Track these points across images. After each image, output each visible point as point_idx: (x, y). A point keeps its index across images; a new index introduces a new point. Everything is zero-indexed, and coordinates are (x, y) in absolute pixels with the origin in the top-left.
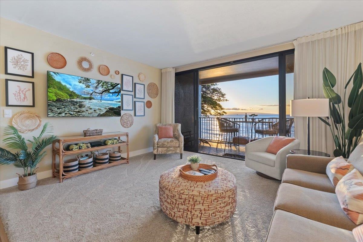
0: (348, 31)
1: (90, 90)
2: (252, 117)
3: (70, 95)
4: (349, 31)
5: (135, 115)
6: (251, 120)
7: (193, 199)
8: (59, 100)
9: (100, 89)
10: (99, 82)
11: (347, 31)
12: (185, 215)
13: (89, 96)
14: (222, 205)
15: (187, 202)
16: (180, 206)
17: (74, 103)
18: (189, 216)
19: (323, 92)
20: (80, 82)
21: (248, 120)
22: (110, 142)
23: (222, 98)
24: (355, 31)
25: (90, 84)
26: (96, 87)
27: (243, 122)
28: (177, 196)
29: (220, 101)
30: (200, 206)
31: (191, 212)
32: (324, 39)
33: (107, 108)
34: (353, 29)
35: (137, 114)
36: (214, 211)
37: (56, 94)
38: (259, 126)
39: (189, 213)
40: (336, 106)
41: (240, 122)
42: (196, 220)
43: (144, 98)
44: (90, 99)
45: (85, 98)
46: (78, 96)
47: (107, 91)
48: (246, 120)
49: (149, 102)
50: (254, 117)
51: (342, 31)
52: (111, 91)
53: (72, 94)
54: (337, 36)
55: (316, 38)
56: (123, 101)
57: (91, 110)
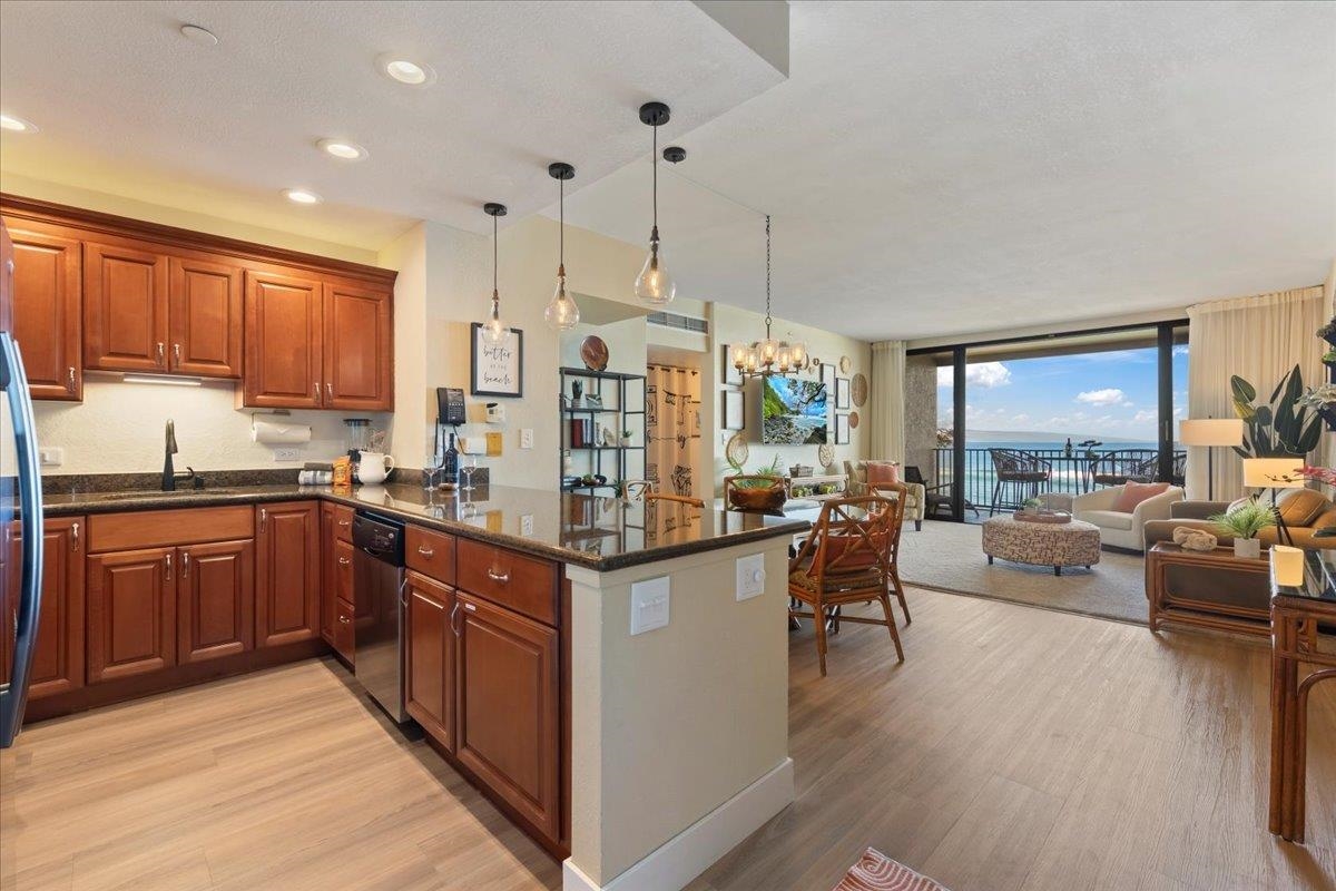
0: (1291, 299)
1: (796, 398)
2: (1086, 448)
4: (1293, 300)
5: (836, 442)
6: (1081, 455)
7: (1054, 535)
8: (773, 417)
9: (807, 396)
11: (1288, 301)
12: (1043, 554)
15: (1046, 539)
16: (1037, 545)
17: (784, 420)
18: (1049, 555)
19: (1235, 409)
21: (1073, 455)
22: (829, 488)
24: (1302, 302)
27: (1060, 459)
30: (1063, 544)
31: (1051, 550)
32: (1247, 309)
34: (1300, 299)
35: (840, 441)
36: (1079, 550)
38: (1104, 469)
39: (1049, 551)
40: (1264, 428)
41: (1051, 459)
43: (848, 409)
44: (798, 413)
45: (793, 413)
46: (787, 409)
49: (854, 414)
50: (1093, 449)
51: (1279, 300)
52: (817, 398)
53: (783, 408)
54: (1271, 306)
55: (1232, 306)
56: (826, 415)
57: (799, 433)
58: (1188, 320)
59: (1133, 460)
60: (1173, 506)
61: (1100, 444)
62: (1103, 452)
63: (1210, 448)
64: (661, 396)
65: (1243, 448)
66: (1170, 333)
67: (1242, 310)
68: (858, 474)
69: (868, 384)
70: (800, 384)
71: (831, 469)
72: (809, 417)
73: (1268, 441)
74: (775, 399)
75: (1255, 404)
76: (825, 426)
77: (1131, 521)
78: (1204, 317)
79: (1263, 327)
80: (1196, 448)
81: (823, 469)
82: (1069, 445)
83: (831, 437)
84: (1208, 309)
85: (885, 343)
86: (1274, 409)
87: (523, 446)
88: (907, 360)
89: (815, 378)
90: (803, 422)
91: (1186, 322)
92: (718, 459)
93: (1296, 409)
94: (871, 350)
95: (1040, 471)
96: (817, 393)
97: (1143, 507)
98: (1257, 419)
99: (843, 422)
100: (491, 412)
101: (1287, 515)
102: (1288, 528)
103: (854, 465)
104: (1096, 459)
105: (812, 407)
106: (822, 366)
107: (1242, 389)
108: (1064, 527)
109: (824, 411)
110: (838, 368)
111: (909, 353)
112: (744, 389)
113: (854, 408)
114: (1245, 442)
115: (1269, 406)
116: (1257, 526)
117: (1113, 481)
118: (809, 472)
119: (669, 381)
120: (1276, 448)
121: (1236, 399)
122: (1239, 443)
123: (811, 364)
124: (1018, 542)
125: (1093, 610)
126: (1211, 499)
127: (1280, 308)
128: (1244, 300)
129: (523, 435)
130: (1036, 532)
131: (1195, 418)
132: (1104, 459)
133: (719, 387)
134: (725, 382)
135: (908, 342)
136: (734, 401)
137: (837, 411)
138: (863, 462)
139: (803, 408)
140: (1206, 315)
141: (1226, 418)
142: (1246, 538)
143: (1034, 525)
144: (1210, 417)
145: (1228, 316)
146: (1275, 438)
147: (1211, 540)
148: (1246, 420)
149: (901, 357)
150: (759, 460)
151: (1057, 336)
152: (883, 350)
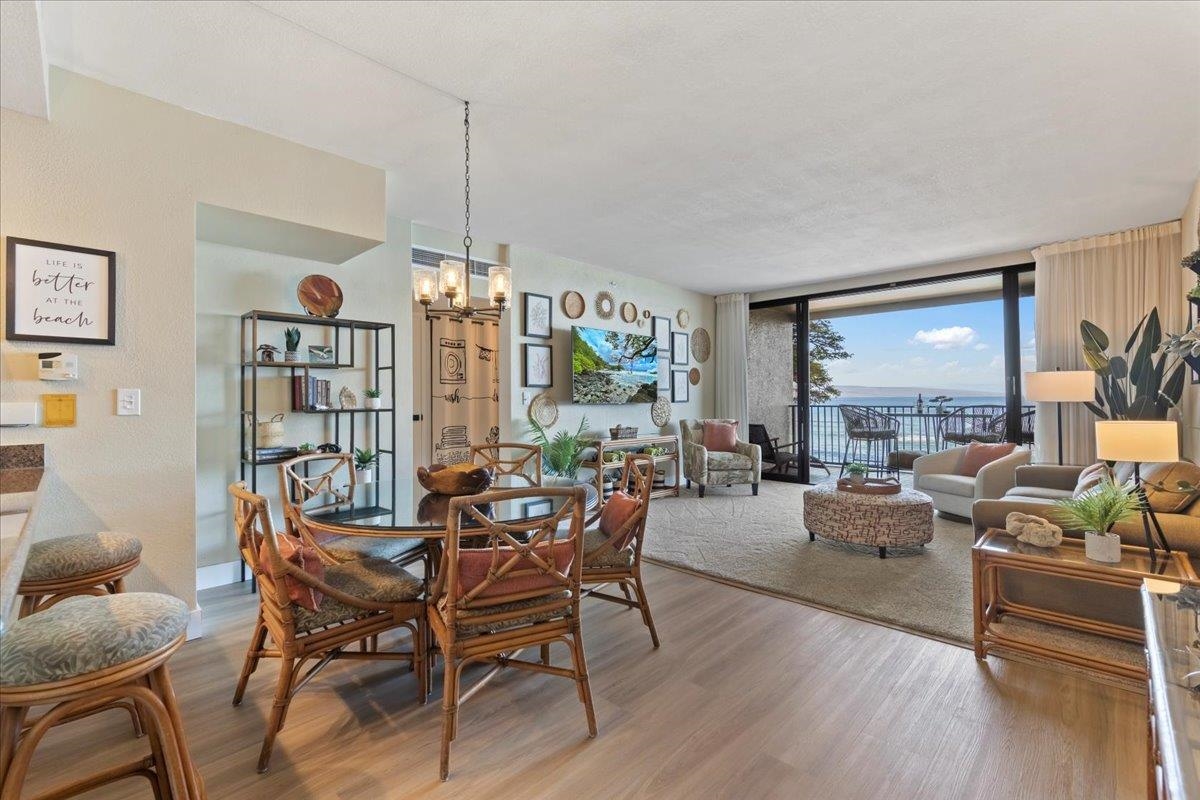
0: (1144, 235)
1: (618, 352)
2: (938, 404)
3: (597, 364)
4: (1147, 236)
5: (673, 401)
7: (878, 510)
8: (585, 373)
9: (631, 351)
10: (629, 337)
11: (1142, 238)
12: (865, 533)
13: (616, 364)
14: (918, 521)
15: (869, 514)
16: (858, 522)
17: (601, 376)
18: (872, 533)
19: (1086, 360)
20: (607, 341)
21: (925, 411)
23: (831, 350)
24: (1158, 239)
25: (617, 342)
26: (626, 348)
27: (912, 415)
28: (853, 509)
29: (822, 358)
30: (888, 520)
31: (874, 527)
32: (1097, 249)
33: (640, 385)
34: (1155, 235)
35: (677, 399)
36: (907, 527)
37: (583, 364)
38: (954, 426)
39: (872, 529)
40: (1119, 380)
42: (882, 539)
43: (687, 364)
44: (619, 368)
45: (613, 368)
46: (605, 365)
47: (638, 353)
48: (920, 411)
49: (695, 371)
50: (944, 404)
51: (1132, 237)
52: (644, 353)
53: (598, 362)
54: (1123, 245)
55: (1080, 246)
56: (657, 371)
57: (620, 390)
58: (1034, 263)
59: (984, 417)
60: (1019, 472)
61: (950, 400)
62: (955, 407)
63: (1059, 404)
64: (472, 352)
65: (1097, 404)
66: (1015, 281)
67: (1092, 249)
68: (694, 433)
69: (712, 340)
70: (622, 337)
71: (666, 429)
72: (634, 373)
73: (1124, 397)
74: (588, 352)
75: (1108, 353)
76: (655, 383)
77: (973, 488)
78: (1050, 259)
79: (1115, 268)
80: (1046, 405)
81: (657, 429)
82: (920, 401)
83: (664, 394)
84: (1055, 250)
85: (728, 295)
86: (1130, 359)
87: (121, 411)
88: (751, 313)
89: (646, 332)
90: (629, 378)
91: (1031, 267)
92: (517, 422)
93: (1155, 358)
94: (714, 303)
95: (892, 428)
96: (645, 348)
97: (986, 471)
98: (1109, 372)
99: (681, 379)
100: (45, 365)
101: (1154, 497)
102: (1156, 514)
103: (690, 425)
104: (946, 415)
105: (639, 363)
106: (654, 318)
107: (1093, 336)
108: (891, 500)
109: (653, 367)
110: (674, 322)
111: (753, 306)
112: (550, 342)
113: (694, 364)
114: (1098, 397)
115: (1123, 355)
116: (1116, 515)
117: (963, 439)
118: (632, 433)
119: (483, 335)
120: (1132, 405)
121: (1087, 348)
122: (1091, 398)
123: (640, 316)
124: (837, 517)
125: (909, 618)
126: (1061, 463)
127: (1133, 245)
128: (1094, 238)
129: (120, 397)
130: (857, 506)
131: (1044, 371)
132: (954, 415)
133: (517, 340)
134: (525, 334)
135: (751, 295)
136: (538, 356)
137: (673, 367)
138: (701, 421)
139: (627, 363)
140: (1053, 256)
141: (1077, 369)
142: (1101, 534)
143: (856, 497)
144: (1058, 369)
145: (1078, 256)
146: (1131, 392)
147: (1054, 533)
148: (1099, 372)
149: (744, 310)
150: (570, 421)
151: (900, 284)
152: (726, 304)
